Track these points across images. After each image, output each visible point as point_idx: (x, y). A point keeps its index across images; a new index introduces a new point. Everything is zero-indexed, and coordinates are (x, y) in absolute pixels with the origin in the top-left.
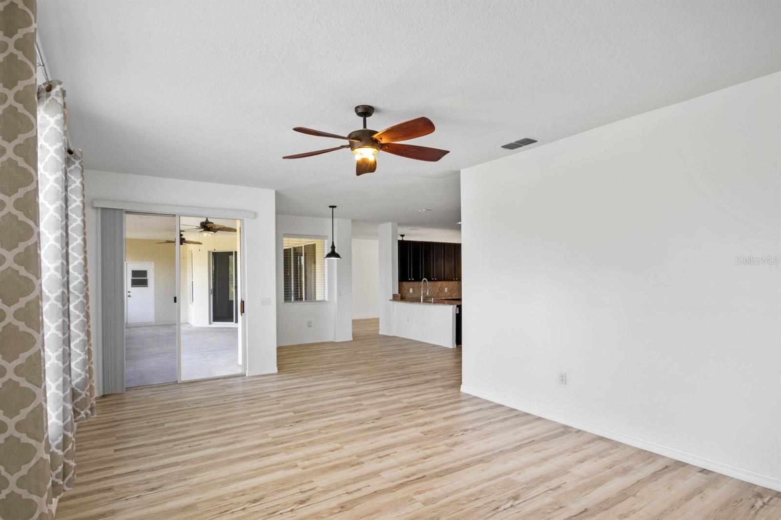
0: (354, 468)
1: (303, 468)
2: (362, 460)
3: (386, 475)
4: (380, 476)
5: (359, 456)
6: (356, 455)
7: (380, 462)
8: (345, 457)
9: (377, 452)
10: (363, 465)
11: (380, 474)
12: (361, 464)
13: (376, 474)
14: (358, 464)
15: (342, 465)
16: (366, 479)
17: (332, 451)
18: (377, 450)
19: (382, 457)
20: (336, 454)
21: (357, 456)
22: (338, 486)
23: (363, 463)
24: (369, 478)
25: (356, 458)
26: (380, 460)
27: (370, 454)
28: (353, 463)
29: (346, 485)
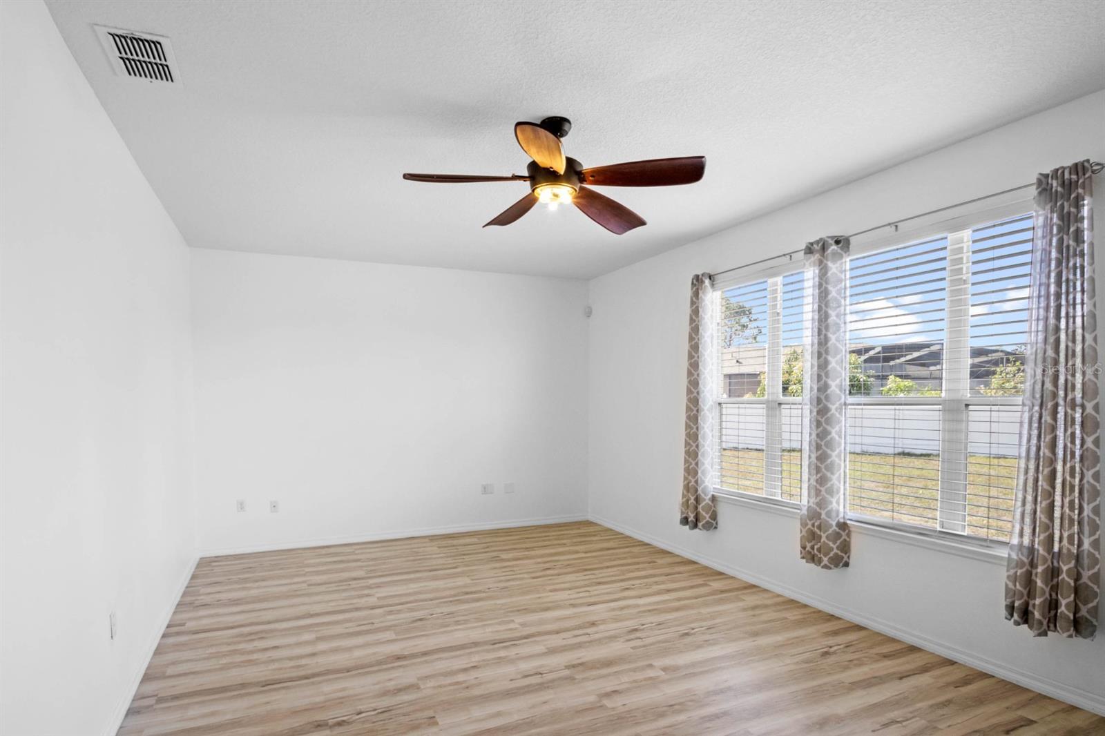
0: (579, 661)
1: (651, 666)
2: (567, 672)
3: (540, 648)
4: (547, 648)
5: (571, 679)
6: (577, 681)
7: (541, 666)
8: (594, 679)
9: (541, 684)
10: (567, 664)
11: (546, 651)
12: (569, 666)
13: (552, 651)
14: (574, 666)
15: (598, 666)
16: (565, 646)
17: (615, 692)
18: (542, 687)
19: (536, 674)
20: (609, 685)
21: (575, 679)
22: (599, 641)
23: (567, 667)
24: (562, 646)
25: (577, 677)
26: (539, 670)
27: (553, 681)
28: (580, 668)
29: (590, 642)
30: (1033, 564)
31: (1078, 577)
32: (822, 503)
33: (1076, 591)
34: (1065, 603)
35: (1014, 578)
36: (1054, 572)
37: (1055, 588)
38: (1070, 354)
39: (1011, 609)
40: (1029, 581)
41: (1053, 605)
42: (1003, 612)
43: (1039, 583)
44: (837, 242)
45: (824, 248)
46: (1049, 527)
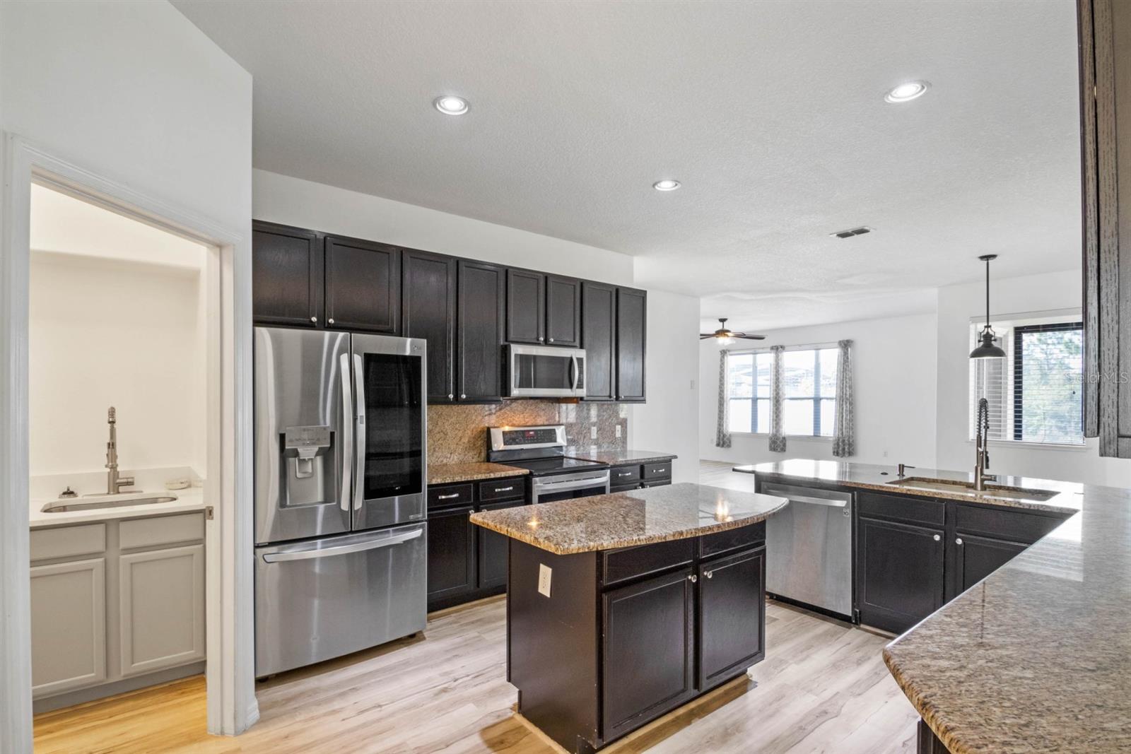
30: (839, 440)
31: (849, 441)
32: (777, 431)
33: (849, 445)
34: (846, 447)
35: (835, 444)
36: (844, 441)
37: (844, 445)
38: (846, 386)
39: (834, 452)
40: (838, 444)
41: (844, 449)
42: (832, 454)
43: (840, 444)
44: (781, 347)
45: (777, 349)
46: (842, 430)
